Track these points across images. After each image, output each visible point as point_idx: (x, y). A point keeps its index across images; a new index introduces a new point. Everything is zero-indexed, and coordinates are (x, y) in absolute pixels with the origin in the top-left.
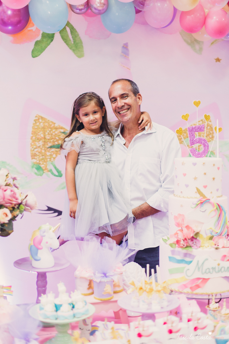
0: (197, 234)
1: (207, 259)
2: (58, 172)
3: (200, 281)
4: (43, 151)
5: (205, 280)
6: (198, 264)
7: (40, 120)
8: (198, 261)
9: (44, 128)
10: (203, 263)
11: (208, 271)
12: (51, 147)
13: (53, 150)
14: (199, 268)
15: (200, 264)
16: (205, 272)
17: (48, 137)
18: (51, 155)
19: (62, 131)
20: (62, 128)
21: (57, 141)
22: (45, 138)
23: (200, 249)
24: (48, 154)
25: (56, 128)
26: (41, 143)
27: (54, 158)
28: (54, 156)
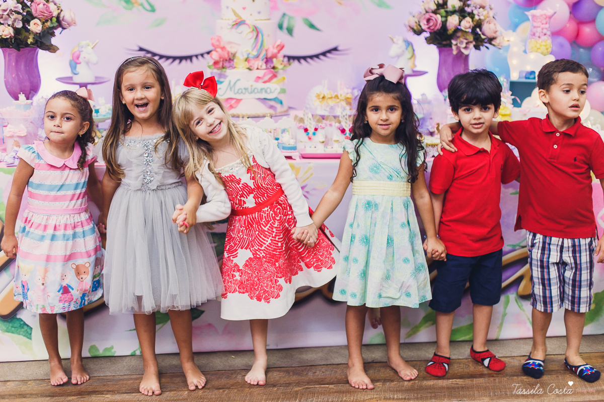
0: (234, 55)
1: (239, 80)
2: (152, 6)
3: (234, 101)
5: (238, 101)
6: (230, 84)
8: (230, 81)
10: (235, 83)
11: (240, 91)
14: (231, 88)
15: (232, 84)
16: (238, 92)
23: (233, 70)
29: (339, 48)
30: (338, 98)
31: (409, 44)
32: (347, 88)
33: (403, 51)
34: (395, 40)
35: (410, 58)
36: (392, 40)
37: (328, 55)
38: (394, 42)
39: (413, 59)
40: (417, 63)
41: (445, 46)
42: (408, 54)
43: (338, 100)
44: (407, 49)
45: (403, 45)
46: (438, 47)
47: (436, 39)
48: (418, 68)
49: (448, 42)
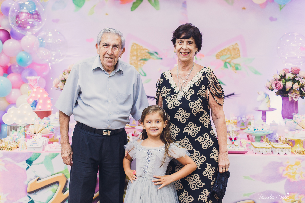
2: (145, 73)
4: (136, 62)
7: (135, 45)
9: (137, 50)
12: (141, 60)
13: (142, 61)
17: (139, 54)
18: (140, 64)
19: (147, 51)
20: (147, 49)
21: (144, 56)
22: (137, 55)
24: (139, 63)
25: (144, 50)
26: (135, 58)
27: (142, 66)
28: (142, 65)
29: (235, 94)
30: (230, 122)
31: (266, 95)
32: (235, 117)
33: (264, 99)
34: (260, 93)
35: (268, 102)
36: (259, 93)
37: (229, 97)
38: (259, 94)
39: (269, 102)
40: (271, 104)
41: (285, 96)
42: (266, 100)
43: (230, 123)
44: (266, 98)
45: (264, 96)
46: (282, 97)
47: (281, 93)
48: (272, 107)
49: (287, 95)
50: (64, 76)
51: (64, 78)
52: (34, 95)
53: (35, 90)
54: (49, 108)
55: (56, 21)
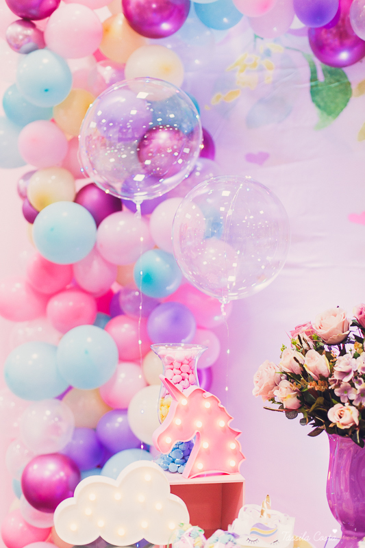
50: (299, 356)
51: (302, 365)
52: (178, 422)
53: (184, 402)
54: (235, 471)
55: (259, 159)
